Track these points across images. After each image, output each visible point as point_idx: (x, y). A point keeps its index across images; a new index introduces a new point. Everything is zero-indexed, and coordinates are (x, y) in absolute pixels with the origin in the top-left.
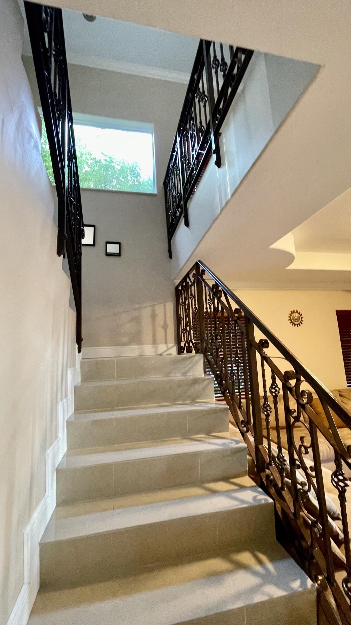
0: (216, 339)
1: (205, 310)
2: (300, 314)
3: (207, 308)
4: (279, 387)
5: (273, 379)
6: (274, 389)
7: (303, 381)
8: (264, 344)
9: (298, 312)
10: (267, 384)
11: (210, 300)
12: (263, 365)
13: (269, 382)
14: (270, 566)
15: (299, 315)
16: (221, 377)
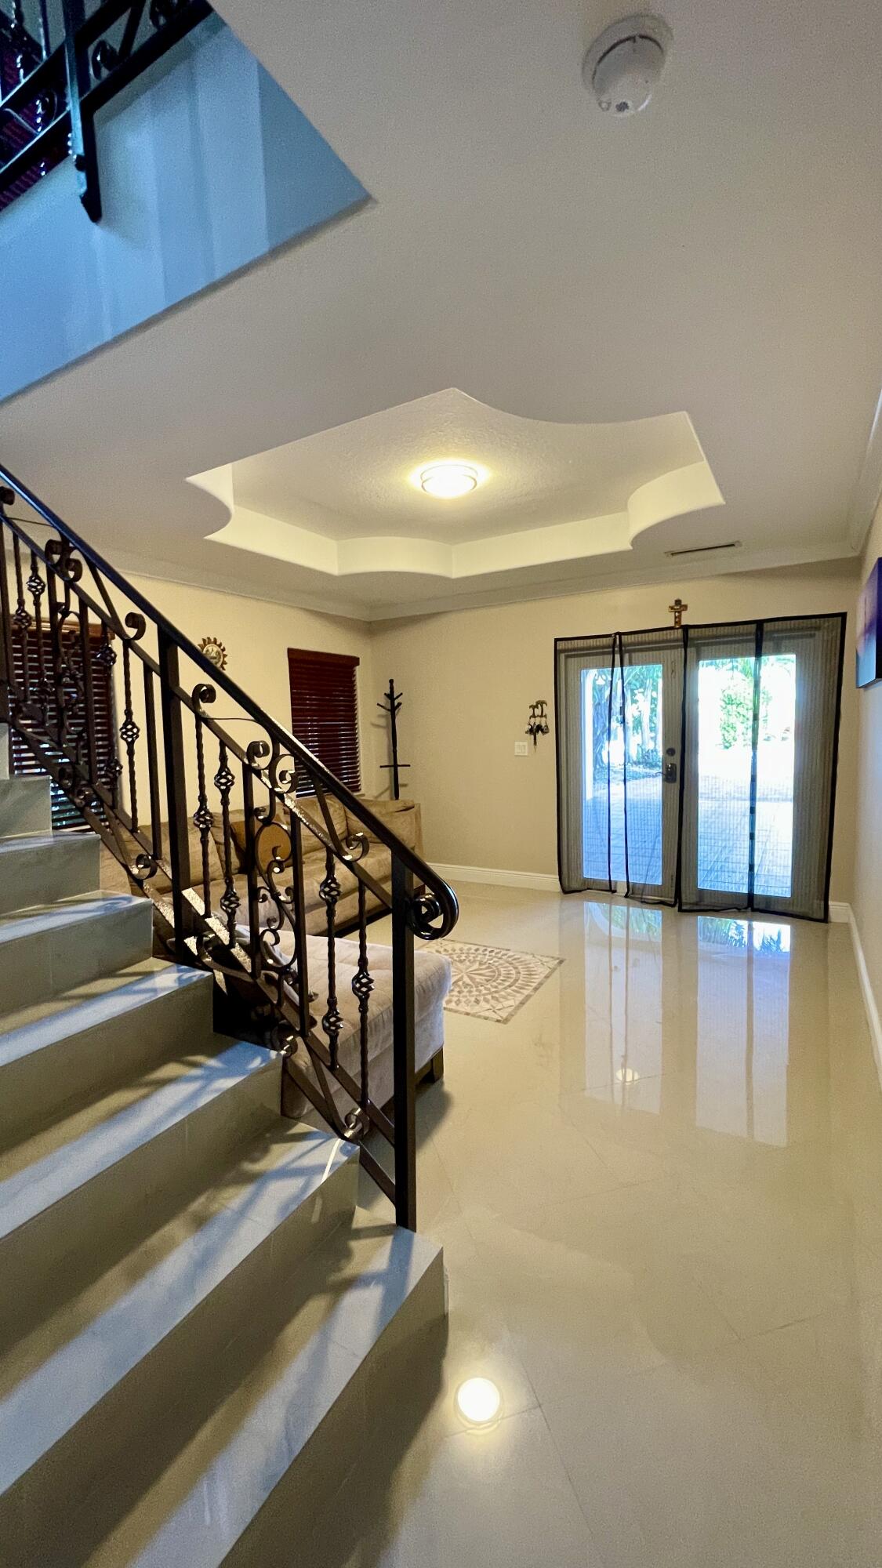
0: (58, 683)
1: (13, 608)
2: (222, 648)
3: (21, 602)
4: (232, 773)
5: (223, 758)
6: (225, 777)
7: (284, 755)
8: (204, 694)
9: (218, 643)
10: (206, 771)
11: (34, 581)
12: (199, 736)
13: (212, 766)
14: (212, 1062)
15: (219, 650)
16: (75, 776)
